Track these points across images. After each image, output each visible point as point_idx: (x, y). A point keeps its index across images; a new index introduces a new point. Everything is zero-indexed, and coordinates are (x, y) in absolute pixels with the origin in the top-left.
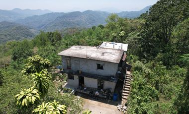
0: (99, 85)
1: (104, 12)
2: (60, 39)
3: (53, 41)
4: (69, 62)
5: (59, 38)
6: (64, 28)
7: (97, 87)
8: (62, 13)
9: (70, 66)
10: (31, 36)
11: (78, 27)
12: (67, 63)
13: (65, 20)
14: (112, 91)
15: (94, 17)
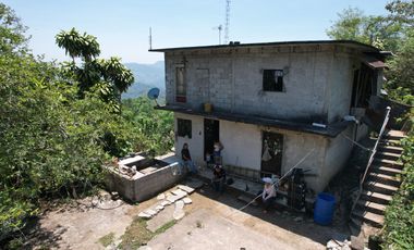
0: (267, 157)
4: (181, 79)
7: (258, 167)
9: (185, 93)
12: (178, 84)
14: (317, 183)
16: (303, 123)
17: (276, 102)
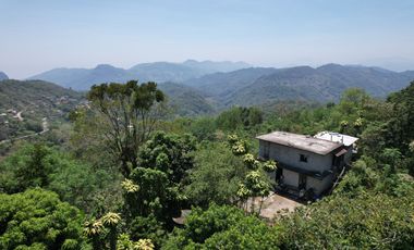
0: (301, 183)
1: (371, 69)
2: (260, 121)
3: (247, 124)
5: (259, 119)
6: (272, 101)
7: (298, 185)
8: (271, 69)
10: (205, 111)
11: (302, 99)
13: (274, 84)
15: (343, 78)
16: (313, 174)
17: (303, 165)
